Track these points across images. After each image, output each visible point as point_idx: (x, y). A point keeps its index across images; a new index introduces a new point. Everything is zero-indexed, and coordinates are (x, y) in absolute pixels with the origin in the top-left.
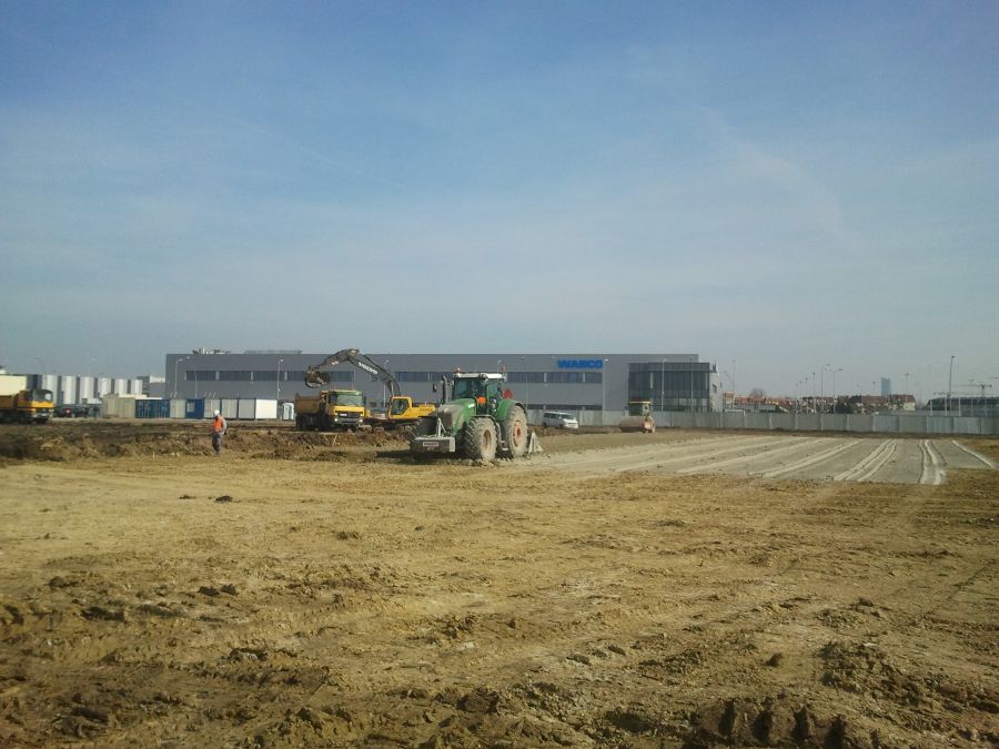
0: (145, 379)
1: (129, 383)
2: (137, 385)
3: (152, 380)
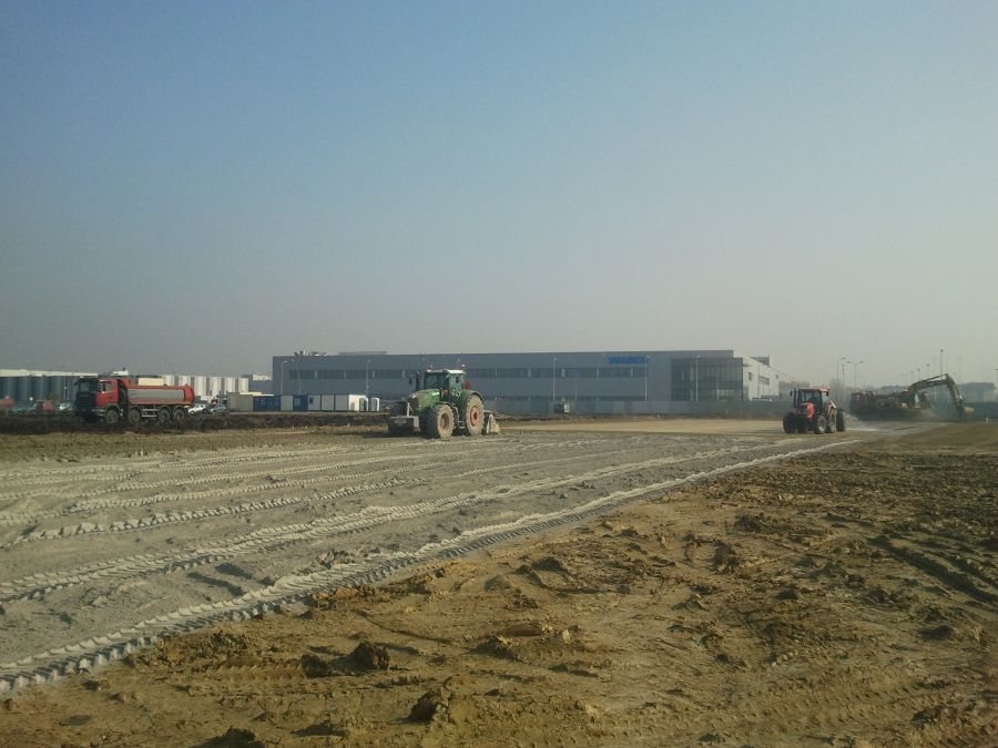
0: (250, 377)
1: (237, 381)
2: (244, 383)
3: (256, 378)
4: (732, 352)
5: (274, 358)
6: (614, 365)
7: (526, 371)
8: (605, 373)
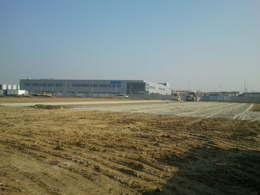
4: (143, 81)
5: (20, 80)
6: (112, 84)
7: (88, 85)
8: (109, 86)
